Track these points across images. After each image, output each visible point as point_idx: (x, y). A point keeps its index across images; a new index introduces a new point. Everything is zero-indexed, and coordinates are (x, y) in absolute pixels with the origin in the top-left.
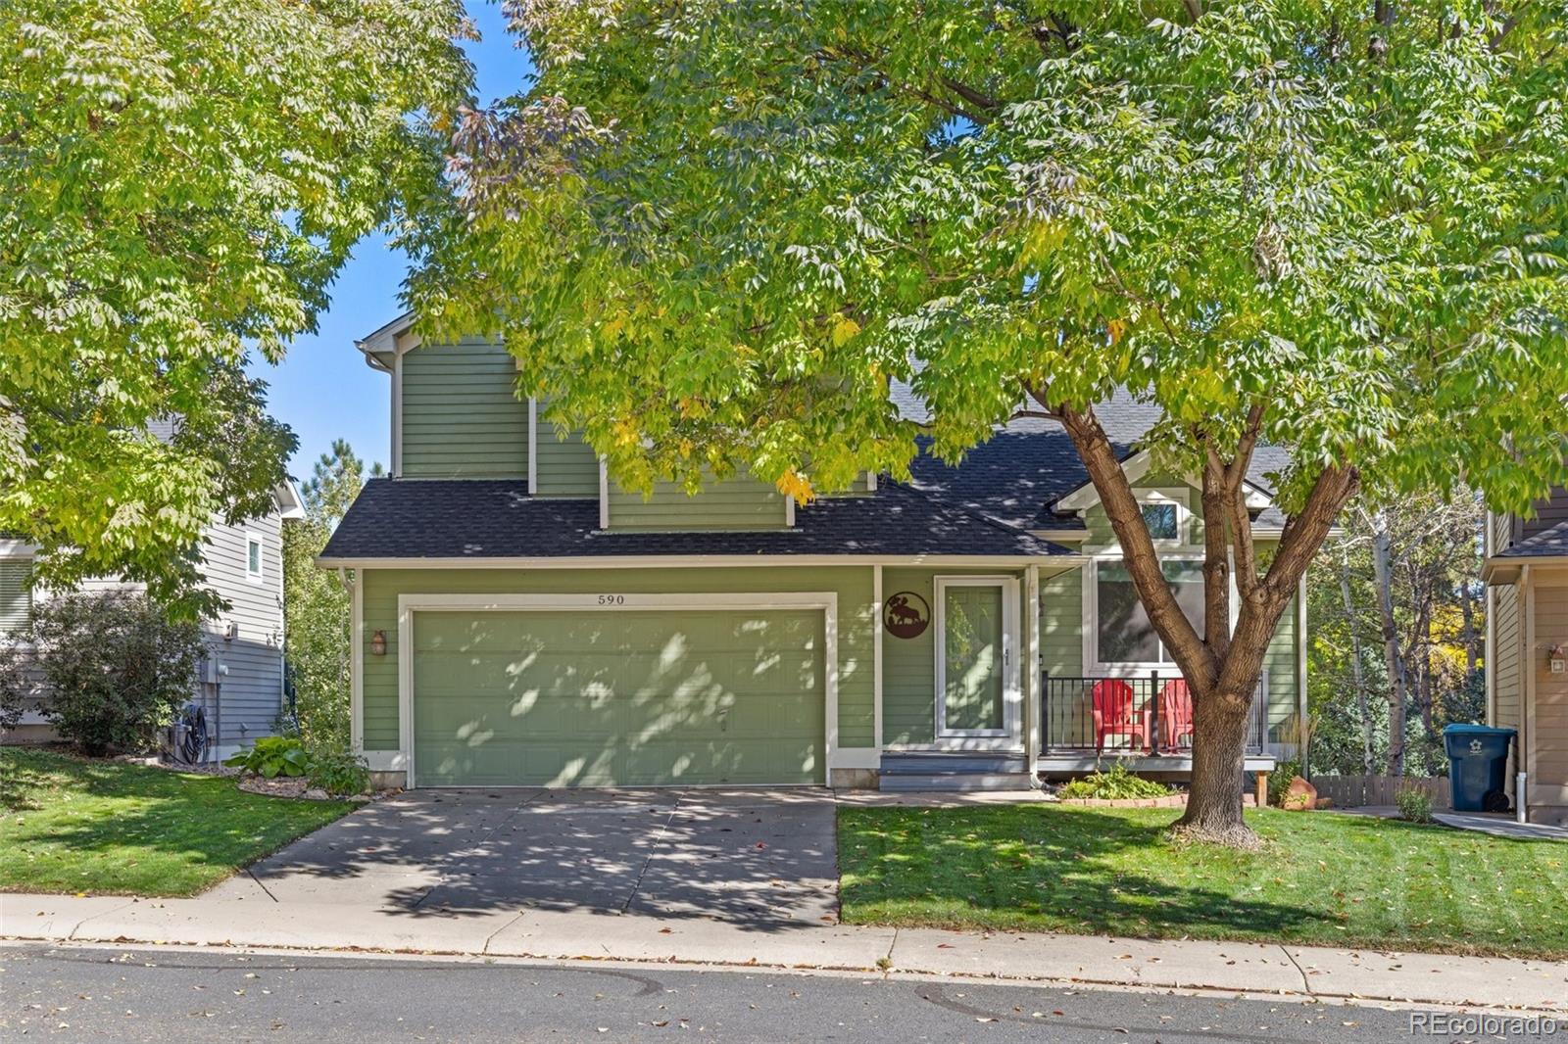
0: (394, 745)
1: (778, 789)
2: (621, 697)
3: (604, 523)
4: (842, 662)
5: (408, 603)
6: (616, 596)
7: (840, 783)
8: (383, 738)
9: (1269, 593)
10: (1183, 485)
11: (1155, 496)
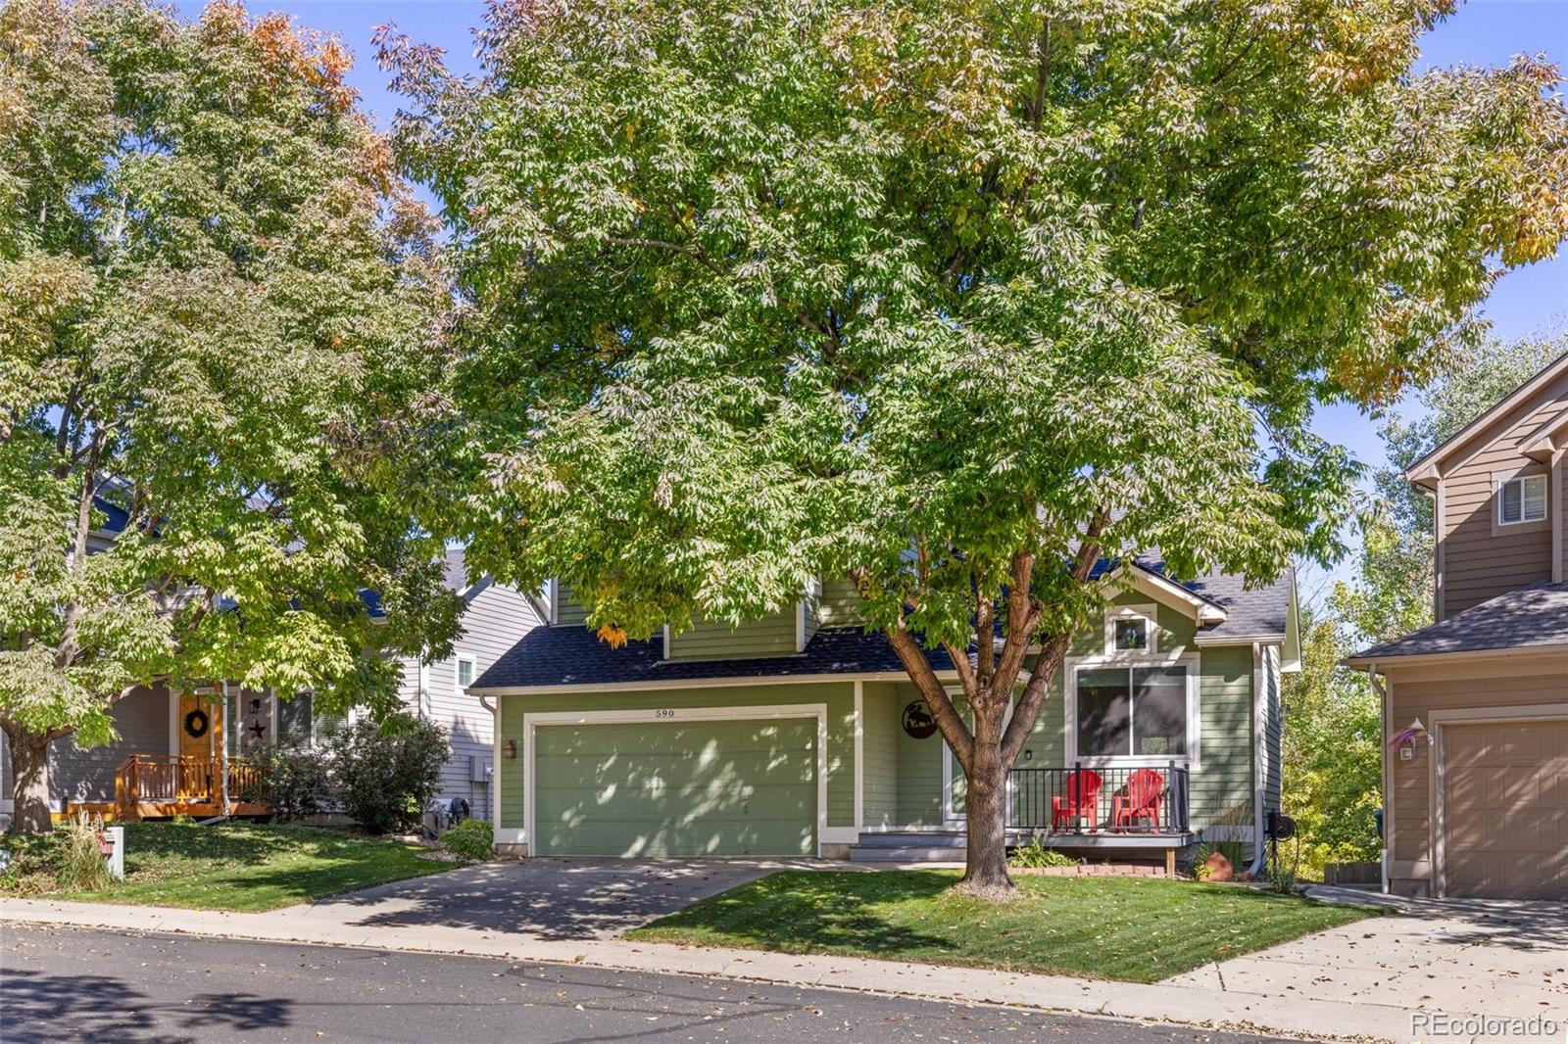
0: (520, 824)
2: (672, 788)
3: (667, 655)
4: (830, 761)
5: (530, 719)
6: (668, 710)
7: (829, 855)
8: (513, 821)
10: (1152, 601)
11: (1127, 612)
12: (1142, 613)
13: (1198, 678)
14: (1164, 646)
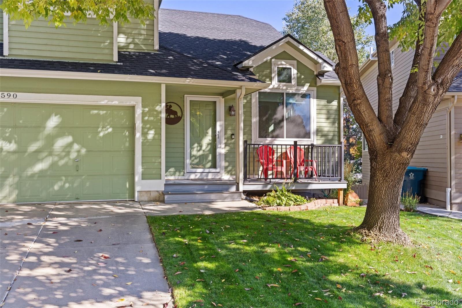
1: (108, 203)
3: (6, 52)
4: (144, 134)
6: (12, 94)
7: (143, 200)
9: (438, 89)
10: (295, 59)
11: (284, 64)
12: (290, 65)
13: (315, 100)
14: (300, 84)
